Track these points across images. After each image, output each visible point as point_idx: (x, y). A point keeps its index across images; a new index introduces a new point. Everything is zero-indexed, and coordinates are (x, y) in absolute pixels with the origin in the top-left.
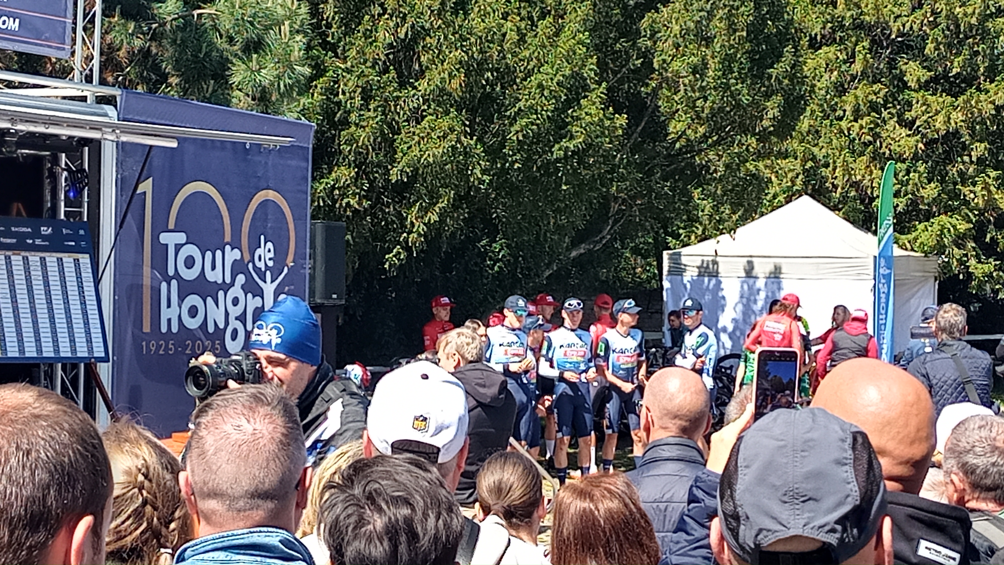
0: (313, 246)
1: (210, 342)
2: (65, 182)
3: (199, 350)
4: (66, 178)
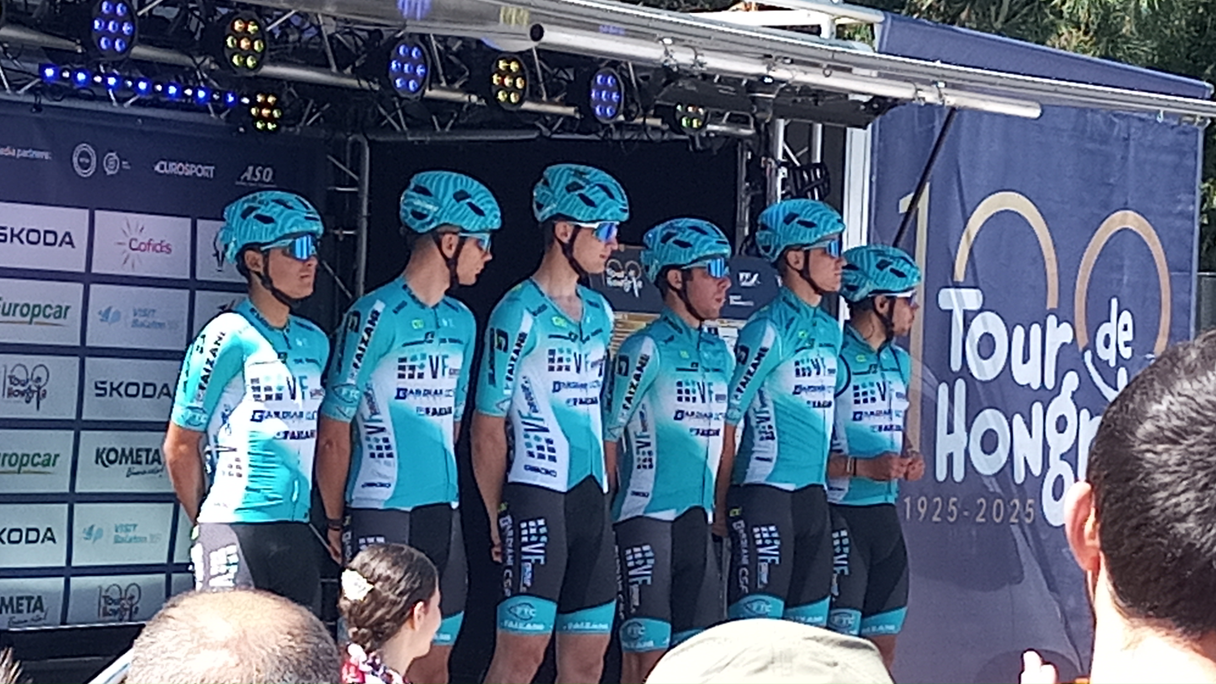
1: (1017, 501)
2: (783, 188)
3: (998, 515)
4: (784, 180)
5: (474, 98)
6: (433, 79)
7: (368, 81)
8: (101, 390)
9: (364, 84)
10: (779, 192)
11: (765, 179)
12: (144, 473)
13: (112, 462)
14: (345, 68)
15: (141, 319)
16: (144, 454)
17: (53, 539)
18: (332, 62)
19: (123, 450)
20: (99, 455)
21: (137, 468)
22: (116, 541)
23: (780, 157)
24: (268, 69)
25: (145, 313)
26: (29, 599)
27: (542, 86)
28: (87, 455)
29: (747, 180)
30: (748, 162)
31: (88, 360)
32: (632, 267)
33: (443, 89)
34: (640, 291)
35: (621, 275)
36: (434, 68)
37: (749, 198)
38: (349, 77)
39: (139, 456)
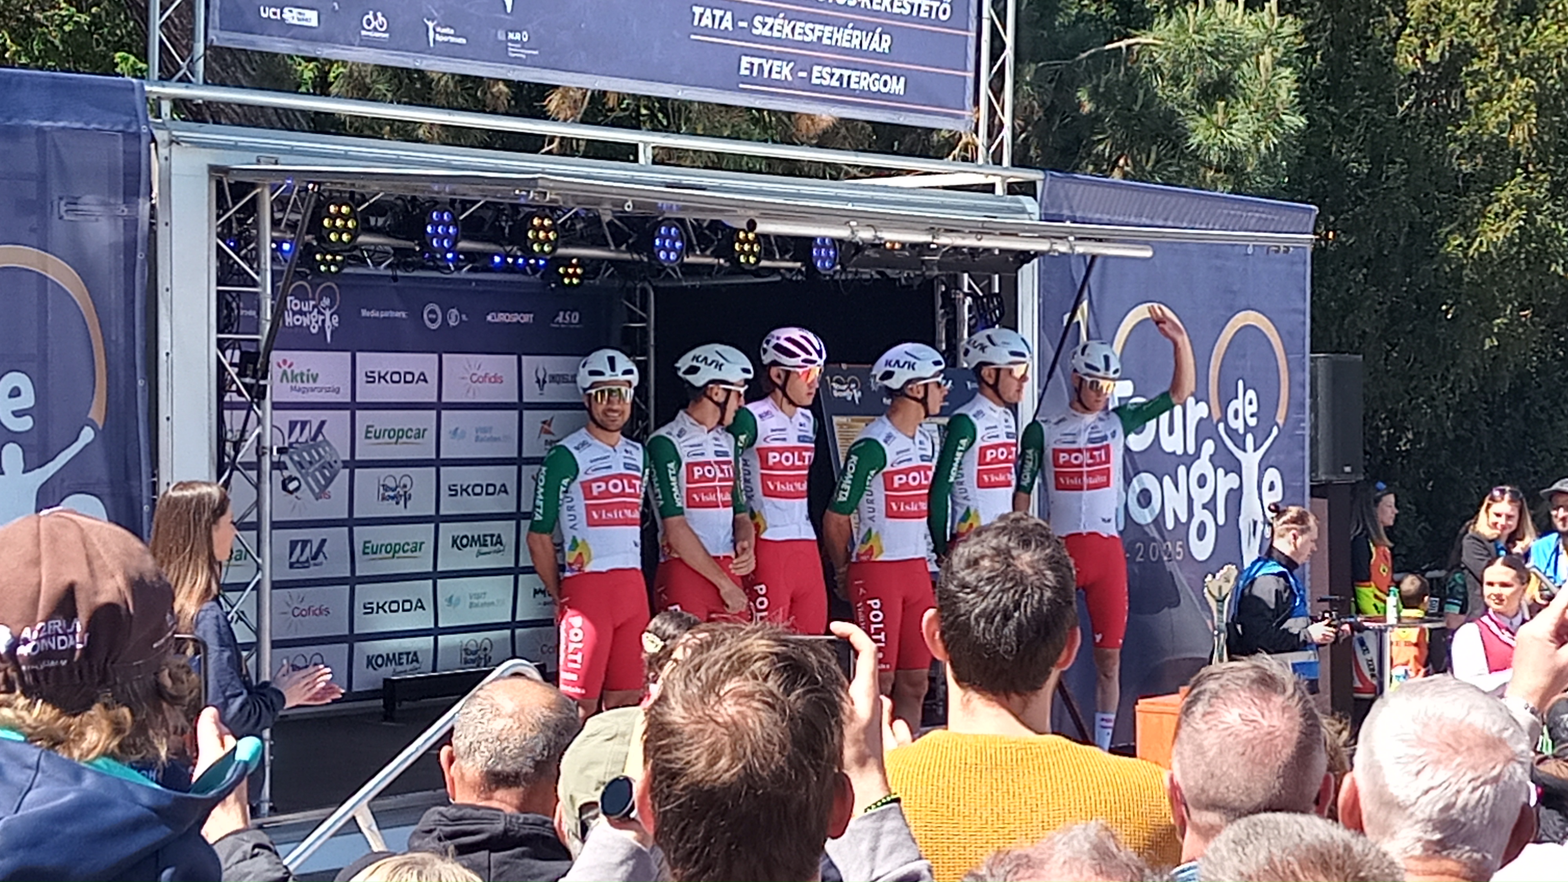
0: (1314, 395)
1: (1169, 543)
2: (970, 312)
3: (1154, 555)
4: (970, 307)
5: (722, 261)
6: (689, 248)
7: (638, 254)
8: (454, 491)
9: (636, 256)
10: (966, 316)
11: (955, 307)
12: (489, 553)
13: (465, 546)
14: (621, 245)
15: (481, 435)
16: (489, 538)
17: (422, 607)
18: (611, 243)
19: (473, 537)
20: (454, 542)
21: (484, 549)
22: (471, 605)
23: (966, 290)
24: (561, 251)
25: (485, 430)
26: (408, 654)
27: (775, 248)
28: (445, 541)
29: (942, 308)
30: (943, 293)
31: (442, 469)
32: (853, 381)
33: (697, 256)
34: (859, 400)
35: (845, 387)
36: (689, 240)
37: (944, 321)
38: (623, 252)
39: (485, 541)
